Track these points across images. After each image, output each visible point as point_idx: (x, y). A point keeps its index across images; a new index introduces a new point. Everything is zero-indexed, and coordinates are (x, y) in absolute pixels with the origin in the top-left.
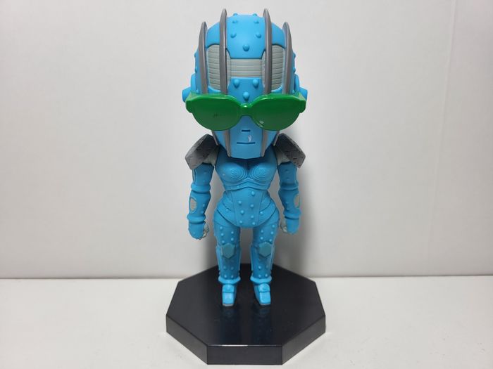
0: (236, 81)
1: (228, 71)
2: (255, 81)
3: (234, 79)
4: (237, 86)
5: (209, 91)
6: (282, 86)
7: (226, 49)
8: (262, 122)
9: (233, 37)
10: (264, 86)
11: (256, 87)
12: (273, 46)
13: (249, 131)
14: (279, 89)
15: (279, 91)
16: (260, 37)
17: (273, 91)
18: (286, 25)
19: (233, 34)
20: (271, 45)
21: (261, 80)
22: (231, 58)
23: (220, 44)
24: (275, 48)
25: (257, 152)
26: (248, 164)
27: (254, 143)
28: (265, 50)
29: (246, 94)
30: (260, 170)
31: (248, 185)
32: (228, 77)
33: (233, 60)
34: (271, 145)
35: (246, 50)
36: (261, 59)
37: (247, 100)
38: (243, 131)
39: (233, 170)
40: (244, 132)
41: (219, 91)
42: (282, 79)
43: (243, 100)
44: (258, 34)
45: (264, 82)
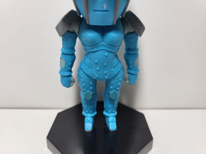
25: (110, 21)
26: (103, 30)
27: (108, 11)
30: (113, 35)
31: (102, 48)
39: (91, 35)
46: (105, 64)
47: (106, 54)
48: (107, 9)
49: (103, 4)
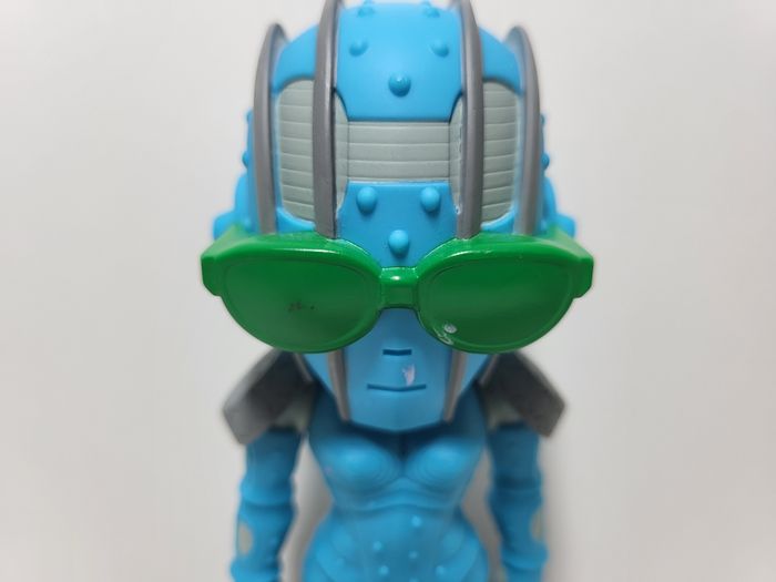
0: (367, 194)
1: (340, 162)
2: (430, 194)
3: (359, 188)
4: (367, 211)
5: (278, 224)
6: (512, 211)
7: (334, 91)
8: (451, 329)
9: (356, 52)
10: (458, 209)
11: (433, 212)
12: (487, 86)
13: (408, 352)
14: (506, 218)
15: (503, 223)
16: (444, 53)
17: (486, 225)
18: (518, 35)
19: (359, 44)
20: (483, 79)
21: (450, 191)
22: (350, 119)
23: (315, 77)
24: (492, 92)
27: (423, 387)
28: (461, 94)
29: (398, 237)
32: (340, 179)
33: (357, 127)
34: (475, 384)
35: (401, 91)
36: (449, 120)
37: (400, 255)
38: (387, 352)
40: (389, 358)
41: (309, 225)
42: (515, 188)
43: (389, 258)
44: (438, 43)
45: (457, 196)
46: (414, 555)
47: (417, 521)
48: (418, 384)
49: (404, 371)
